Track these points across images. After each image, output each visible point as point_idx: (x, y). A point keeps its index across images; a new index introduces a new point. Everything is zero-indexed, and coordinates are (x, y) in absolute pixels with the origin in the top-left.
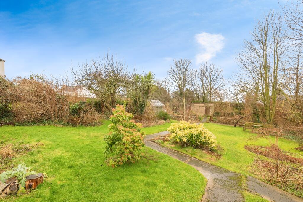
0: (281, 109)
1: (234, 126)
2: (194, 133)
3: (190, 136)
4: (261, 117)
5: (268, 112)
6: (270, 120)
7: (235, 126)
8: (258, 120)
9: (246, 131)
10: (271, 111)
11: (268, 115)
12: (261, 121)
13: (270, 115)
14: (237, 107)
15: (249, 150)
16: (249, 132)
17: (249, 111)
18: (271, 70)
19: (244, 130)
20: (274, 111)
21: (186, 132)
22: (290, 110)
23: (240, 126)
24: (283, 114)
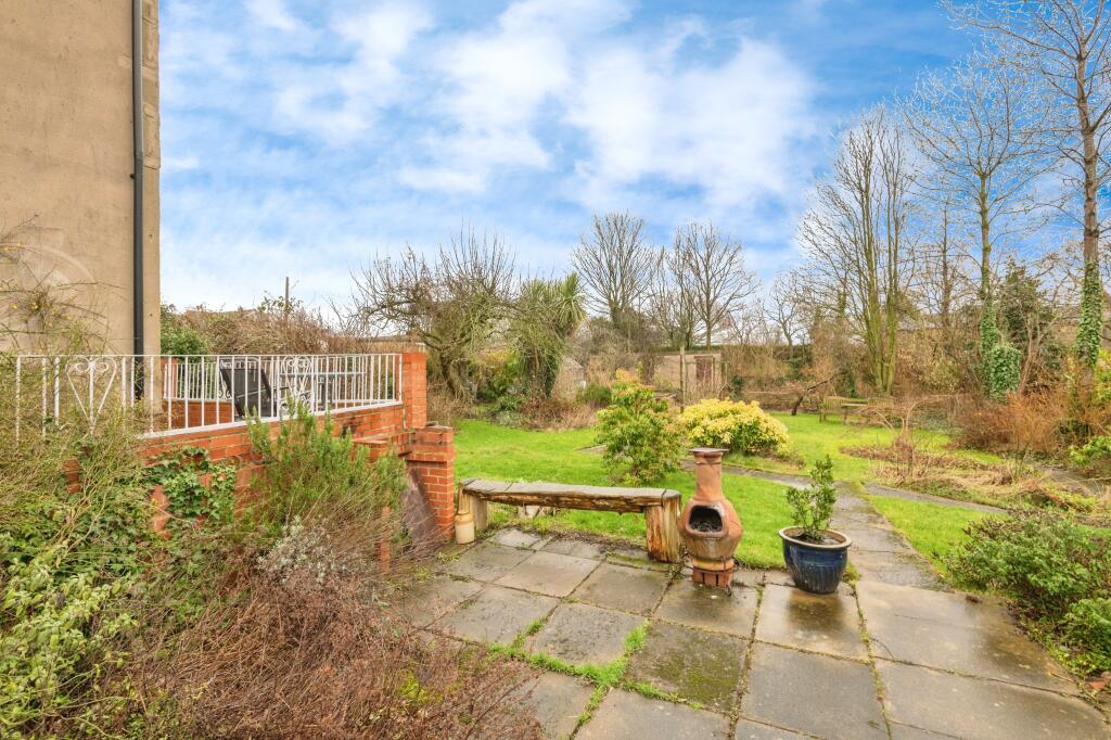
0: (910, 357)
1: (789, 412)
2: (745, 421)
3: (737, 428)
4: (859, 384)
5: (879, 368)
6: (885, 388)
7: (794, 414)
8: (853, 391)
9: (828, 422)
10: (886, 364)
11: (879, 374)
12: (858, 392)
13: (885, 375)
14: (788, 358)
15: (852, 454)
16: (834, 423)
17: (824, 369)
18: (884, 259)
19: (823, 420)
20: (893, 364)
21: (729, 422)
22: (931, 358)
23: (806, 411)
24: (914, 371)
